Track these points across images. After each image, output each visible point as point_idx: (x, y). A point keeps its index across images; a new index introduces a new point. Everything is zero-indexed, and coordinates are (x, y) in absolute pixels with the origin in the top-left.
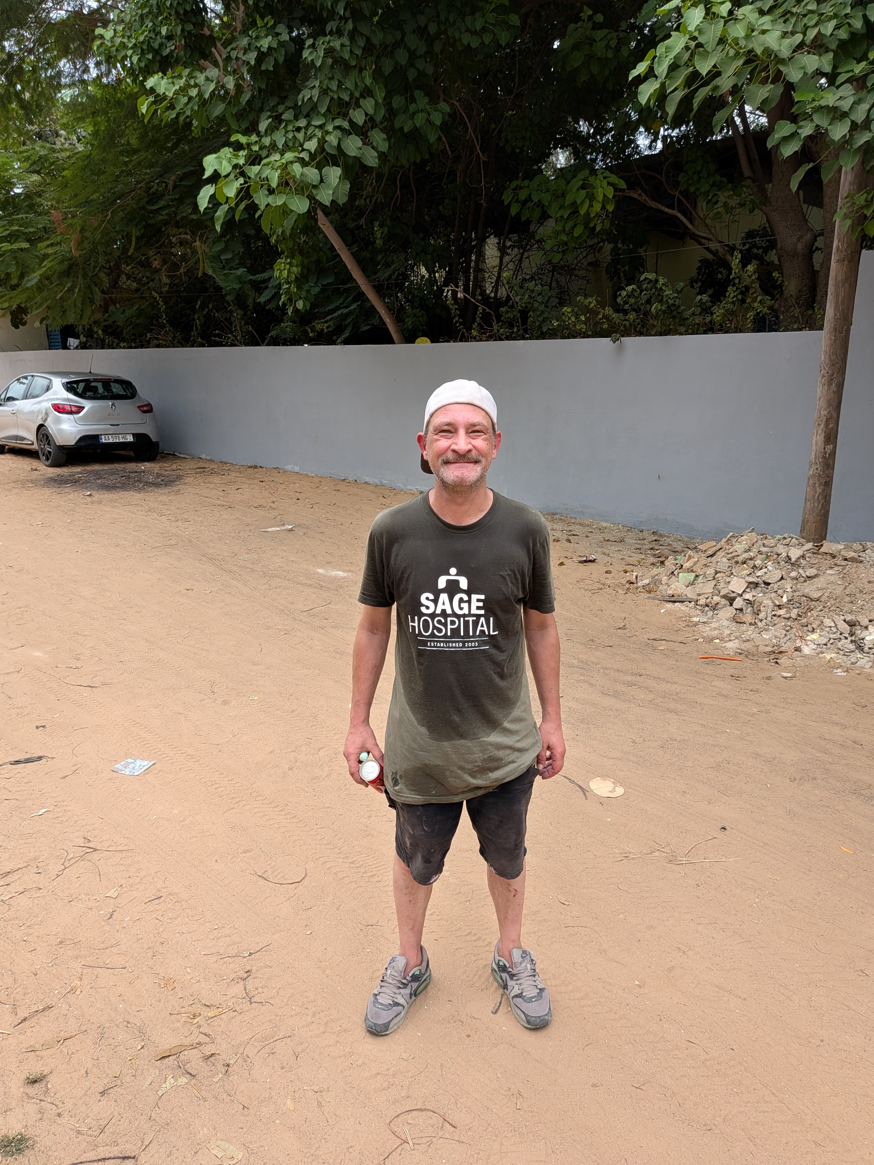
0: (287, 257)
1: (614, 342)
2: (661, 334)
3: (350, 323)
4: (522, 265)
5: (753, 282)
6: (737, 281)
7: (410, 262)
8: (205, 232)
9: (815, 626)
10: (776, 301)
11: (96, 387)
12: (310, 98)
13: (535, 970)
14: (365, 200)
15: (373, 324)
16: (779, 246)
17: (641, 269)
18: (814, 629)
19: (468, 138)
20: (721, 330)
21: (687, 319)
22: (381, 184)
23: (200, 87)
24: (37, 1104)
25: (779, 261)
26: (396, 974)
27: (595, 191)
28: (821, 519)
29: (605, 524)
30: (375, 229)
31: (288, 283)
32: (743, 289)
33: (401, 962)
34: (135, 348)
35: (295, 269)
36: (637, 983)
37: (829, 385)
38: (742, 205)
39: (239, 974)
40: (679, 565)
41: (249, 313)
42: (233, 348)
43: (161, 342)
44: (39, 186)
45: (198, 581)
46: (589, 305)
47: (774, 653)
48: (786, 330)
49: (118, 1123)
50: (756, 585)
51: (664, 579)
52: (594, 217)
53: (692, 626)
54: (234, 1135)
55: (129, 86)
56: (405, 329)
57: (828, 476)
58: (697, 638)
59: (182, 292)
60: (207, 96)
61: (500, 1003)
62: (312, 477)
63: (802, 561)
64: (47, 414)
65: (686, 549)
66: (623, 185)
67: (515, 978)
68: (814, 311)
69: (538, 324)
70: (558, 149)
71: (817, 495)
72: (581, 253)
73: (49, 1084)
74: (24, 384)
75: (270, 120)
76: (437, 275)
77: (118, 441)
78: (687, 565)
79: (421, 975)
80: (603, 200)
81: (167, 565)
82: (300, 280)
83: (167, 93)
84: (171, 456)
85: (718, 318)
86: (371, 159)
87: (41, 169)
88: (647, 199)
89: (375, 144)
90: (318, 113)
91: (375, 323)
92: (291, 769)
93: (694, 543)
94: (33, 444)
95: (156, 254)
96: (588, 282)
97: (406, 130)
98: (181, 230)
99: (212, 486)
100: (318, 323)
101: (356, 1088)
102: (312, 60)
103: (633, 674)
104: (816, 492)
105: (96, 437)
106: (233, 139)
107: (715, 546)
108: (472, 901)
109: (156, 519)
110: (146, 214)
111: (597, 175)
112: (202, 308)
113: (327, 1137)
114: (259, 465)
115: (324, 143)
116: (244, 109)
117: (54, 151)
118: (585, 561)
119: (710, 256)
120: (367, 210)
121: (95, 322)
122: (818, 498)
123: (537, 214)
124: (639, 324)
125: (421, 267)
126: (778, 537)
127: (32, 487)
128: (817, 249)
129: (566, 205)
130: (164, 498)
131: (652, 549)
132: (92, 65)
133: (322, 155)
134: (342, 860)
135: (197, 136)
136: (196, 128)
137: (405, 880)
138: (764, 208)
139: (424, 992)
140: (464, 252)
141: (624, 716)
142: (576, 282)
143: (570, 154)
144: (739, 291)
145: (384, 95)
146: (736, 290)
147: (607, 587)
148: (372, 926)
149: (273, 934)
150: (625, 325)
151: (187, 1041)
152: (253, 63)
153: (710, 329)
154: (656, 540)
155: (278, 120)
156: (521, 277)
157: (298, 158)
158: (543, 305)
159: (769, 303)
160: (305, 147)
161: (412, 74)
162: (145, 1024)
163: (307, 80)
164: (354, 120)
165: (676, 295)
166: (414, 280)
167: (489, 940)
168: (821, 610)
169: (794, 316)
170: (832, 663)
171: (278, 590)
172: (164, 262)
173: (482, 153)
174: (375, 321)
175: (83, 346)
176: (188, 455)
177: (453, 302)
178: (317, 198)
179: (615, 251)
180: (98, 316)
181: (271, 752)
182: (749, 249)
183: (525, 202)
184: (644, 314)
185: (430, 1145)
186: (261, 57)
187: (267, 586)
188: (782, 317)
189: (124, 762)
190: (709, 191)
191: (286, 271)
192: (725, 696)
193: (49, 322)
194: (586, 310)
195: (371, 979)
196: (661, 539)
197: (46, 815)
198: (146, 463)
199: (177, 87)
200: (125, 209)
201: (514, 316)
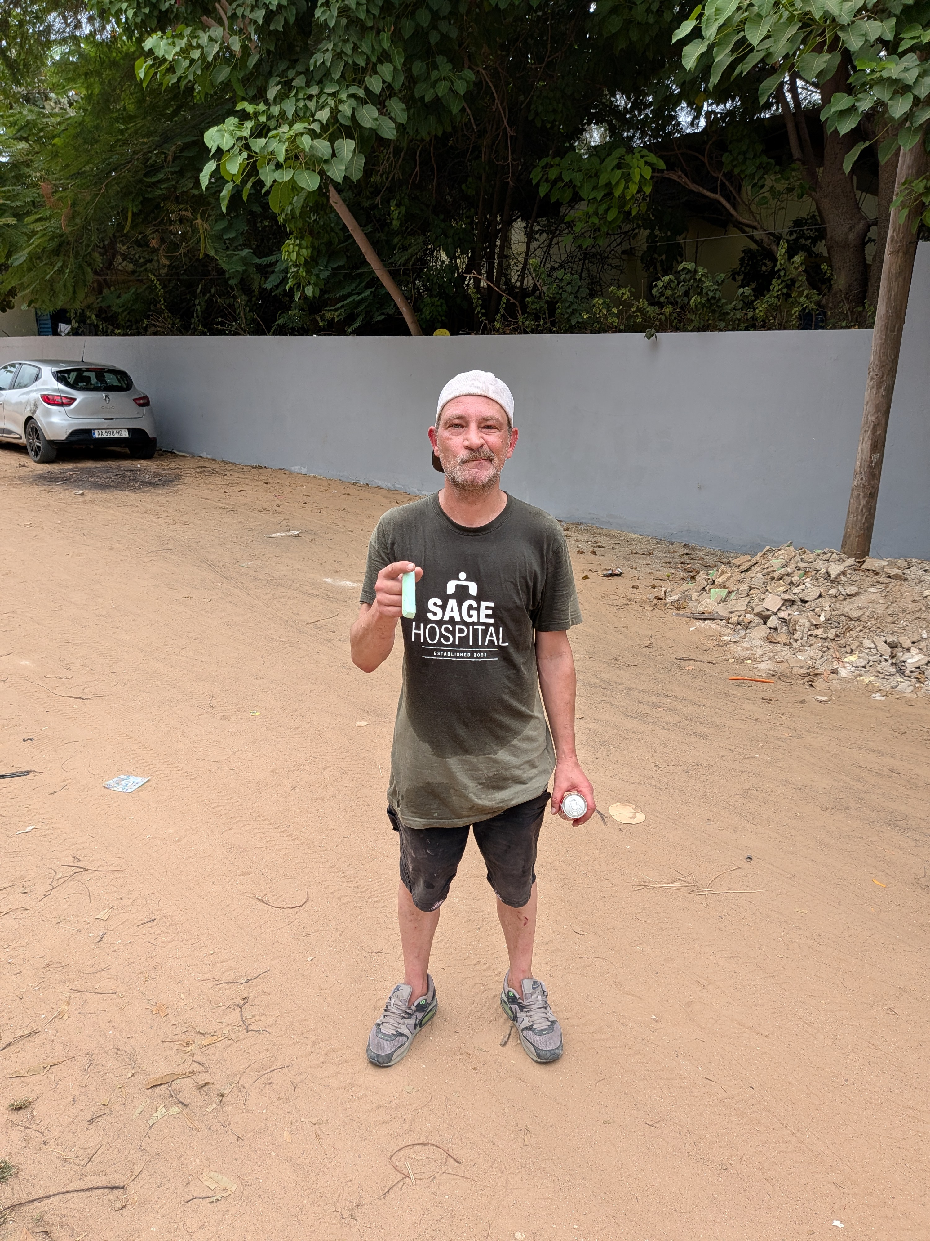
0: (296, 238)
1: (649, 339)
2: (699, 330)
3: (362, 311)
4: (551, 252)
5: (799, 274)
6: (782, 273)
7: (430, 246)
8: (207, 209)
9: (853, 647)
10: (823, 296)
11: (89, 377)
12: (323, 63)
13: (546, 1002)
14: (381, 176)
15: (388, 314)
16: (829, 236)
17: (679, 259)
18: (852, 650)
19: (494, 110)
20: (764, 327)
21: (728, 313)
22: (398, 159)
23: (202, 48)
24: (22, 1131)
25: (829, 253)
26: (400, 1004)
27: (631, 171)
28: (864, 533)
29: (633, 536)
30: (392, 208)
31: (296, 266)
32: (789, 282)
33: (406, 991)
34: (131, 335)
35: (304, 252)
36: (654, 1017)
37: (877, 389)
38: (790, 190)
39: (235, 1000)
40: (711, 580)
41: (254, 299)
42: (237, 337)
43: (159, 329)
44: (27, 155)
45: (197, 588)
46: (622, 297)
47: (809, 675)
48: (834, 327)
49: (107, 1152)
50: (793, 602)
51: (695, 595)
52: (630, 199)
53: (722, 646)
54: (228, 1167)
55: (125, 44)
56: (422, 319)
57: (873, 487)
58: (727, 658)
59: (182, 275)
60: (210, 59)
61: (509, 1035)
62: (321, 479)
63: (842, 578)
64: (36, 406)
65: (719, 564)
66: (662, 165)
67: (525, 1010)
68: (864, 307)
69: (566, 316)
70: (593, 125)
71: (861, 507)
72: (615, 240)
73: (34, 1111)
74: (11, 372)
75: (280, 86)
76: (458, 261)
77: (112, 436)
78: (719, 581)
79: (427, 1005)
80: (640, 182)
81: (164, 571)
82: (310, 264)
83: (166, 56)
84: (169, 454)
85: (761, 314)
86: (389, 131)
87: (29, 135)
88: (688, 182)
89: (392, 115)
90: (332, 80)
91: (390, 313)
92: (293, 788)
93: (728, 558)
94: (21, 438)
95: (154, 232)
96: (622, 272)
97: (427, 99)
98: (182, 206)
99: (212, 487)
100: (328, 311)
101: (357, 1120)
102: (326, 20)
103: (658, 695)
104: (860, 504)
105: (89, 432)
106: (239, 107)
107: (750, 560)
108: (482, 929)
109: (152, 521)
110: (144, 188)
111: (634, 154)
112: (203, 293)
113: (325, 1170)
114: (263, 465)
115: (337, 113)
116: (251, 73)
117: (44, 116)
118: (611, 575)
119: (754, 246)
120: (383, 188)
121: (89, 307)
122: (862, 510)
123: (568, 195)
124: (675, 318)
125: (442, 252)
126: (818, 551)
127: (20, 484)
128: (870, 240)
129: (599, 185)
130: (161, 499)
131: (682, 563)
132: (84, 21)
133: (335, 127)
134: (345, 884)
135: (199, 102)
136: (198, 93)
137: (410, 906)
138: (813, 193)
139: (430, 1023)
140: (489, 236)
141: (648, 739)
142: (608, 272)
143: (605, 130)
144: (784, 284)
145: (403, 60)
146: (781, 283)
147: (633, 603)
148: (376, 953)
149: (272, 960)
150: (660, 319)
151: (179, 1070)
152: (260, 22)
153: (752, 325)
154: (687, 554)
155: (288, 85)
156: (549, 265)
157: (309, 129)
158: (573, 296)
159: (816, 298)
160: (315, 117)
161: (434, 38)
162: (135, 1052)
163: (320, 42)
164: (371, 88)
165: (716, 287)
166: (433, 266)
167: (499, 970)
168: (861, 631)
169: (842, 313)
170: (870, 686)
171: (282, 600)
172: (163, 241)
173: (510, 127)
174: (390, 310)
175: (75, 332)
176: (188, 453)
177: (475, 291)
178: (328, 174)
179: (651, 238)
180: (91, 299)
181: (273, 771)
182: (797, 239)
183: (554, 182)
184: (681, 308)
185: (432, 1180)
186: (270, 16)
187: (270, 596)
188: (829, 313)
189: (117, 779)
190: (754, 174)
191: (295, 253)
192: (755, 720)
193: (37, 306)
194: (619, 301)
195: (375, 1008)
196: (692, 553)
197: (33, 832)
198: (142, 461)
199: (178, 49)
200: (120, 182)
201: (541, 307)
